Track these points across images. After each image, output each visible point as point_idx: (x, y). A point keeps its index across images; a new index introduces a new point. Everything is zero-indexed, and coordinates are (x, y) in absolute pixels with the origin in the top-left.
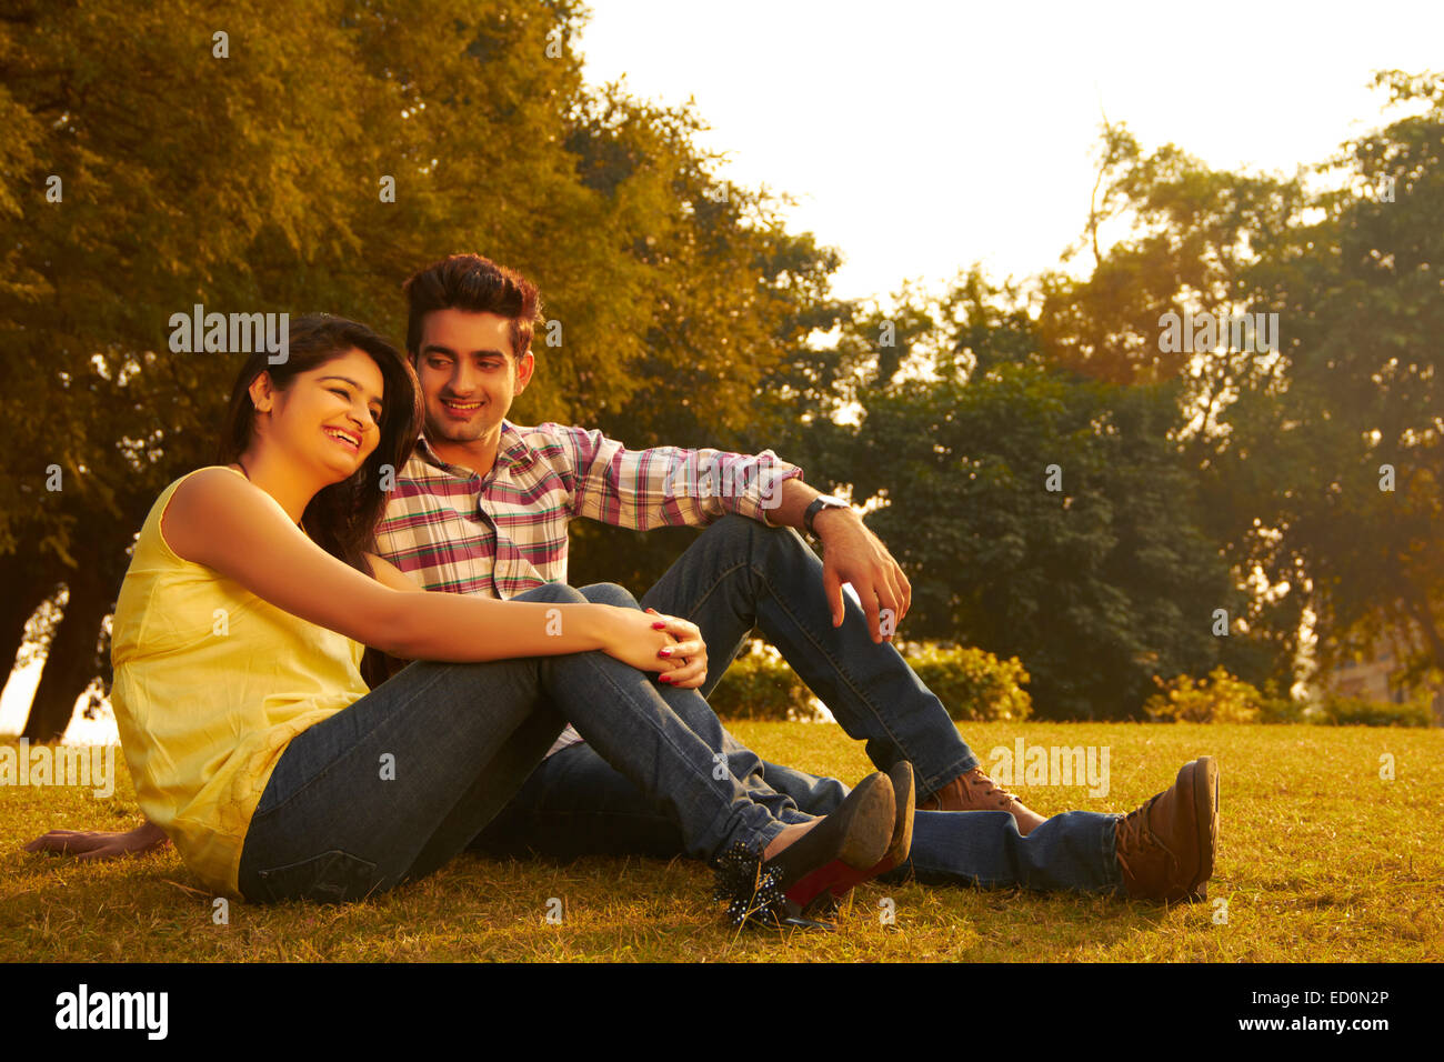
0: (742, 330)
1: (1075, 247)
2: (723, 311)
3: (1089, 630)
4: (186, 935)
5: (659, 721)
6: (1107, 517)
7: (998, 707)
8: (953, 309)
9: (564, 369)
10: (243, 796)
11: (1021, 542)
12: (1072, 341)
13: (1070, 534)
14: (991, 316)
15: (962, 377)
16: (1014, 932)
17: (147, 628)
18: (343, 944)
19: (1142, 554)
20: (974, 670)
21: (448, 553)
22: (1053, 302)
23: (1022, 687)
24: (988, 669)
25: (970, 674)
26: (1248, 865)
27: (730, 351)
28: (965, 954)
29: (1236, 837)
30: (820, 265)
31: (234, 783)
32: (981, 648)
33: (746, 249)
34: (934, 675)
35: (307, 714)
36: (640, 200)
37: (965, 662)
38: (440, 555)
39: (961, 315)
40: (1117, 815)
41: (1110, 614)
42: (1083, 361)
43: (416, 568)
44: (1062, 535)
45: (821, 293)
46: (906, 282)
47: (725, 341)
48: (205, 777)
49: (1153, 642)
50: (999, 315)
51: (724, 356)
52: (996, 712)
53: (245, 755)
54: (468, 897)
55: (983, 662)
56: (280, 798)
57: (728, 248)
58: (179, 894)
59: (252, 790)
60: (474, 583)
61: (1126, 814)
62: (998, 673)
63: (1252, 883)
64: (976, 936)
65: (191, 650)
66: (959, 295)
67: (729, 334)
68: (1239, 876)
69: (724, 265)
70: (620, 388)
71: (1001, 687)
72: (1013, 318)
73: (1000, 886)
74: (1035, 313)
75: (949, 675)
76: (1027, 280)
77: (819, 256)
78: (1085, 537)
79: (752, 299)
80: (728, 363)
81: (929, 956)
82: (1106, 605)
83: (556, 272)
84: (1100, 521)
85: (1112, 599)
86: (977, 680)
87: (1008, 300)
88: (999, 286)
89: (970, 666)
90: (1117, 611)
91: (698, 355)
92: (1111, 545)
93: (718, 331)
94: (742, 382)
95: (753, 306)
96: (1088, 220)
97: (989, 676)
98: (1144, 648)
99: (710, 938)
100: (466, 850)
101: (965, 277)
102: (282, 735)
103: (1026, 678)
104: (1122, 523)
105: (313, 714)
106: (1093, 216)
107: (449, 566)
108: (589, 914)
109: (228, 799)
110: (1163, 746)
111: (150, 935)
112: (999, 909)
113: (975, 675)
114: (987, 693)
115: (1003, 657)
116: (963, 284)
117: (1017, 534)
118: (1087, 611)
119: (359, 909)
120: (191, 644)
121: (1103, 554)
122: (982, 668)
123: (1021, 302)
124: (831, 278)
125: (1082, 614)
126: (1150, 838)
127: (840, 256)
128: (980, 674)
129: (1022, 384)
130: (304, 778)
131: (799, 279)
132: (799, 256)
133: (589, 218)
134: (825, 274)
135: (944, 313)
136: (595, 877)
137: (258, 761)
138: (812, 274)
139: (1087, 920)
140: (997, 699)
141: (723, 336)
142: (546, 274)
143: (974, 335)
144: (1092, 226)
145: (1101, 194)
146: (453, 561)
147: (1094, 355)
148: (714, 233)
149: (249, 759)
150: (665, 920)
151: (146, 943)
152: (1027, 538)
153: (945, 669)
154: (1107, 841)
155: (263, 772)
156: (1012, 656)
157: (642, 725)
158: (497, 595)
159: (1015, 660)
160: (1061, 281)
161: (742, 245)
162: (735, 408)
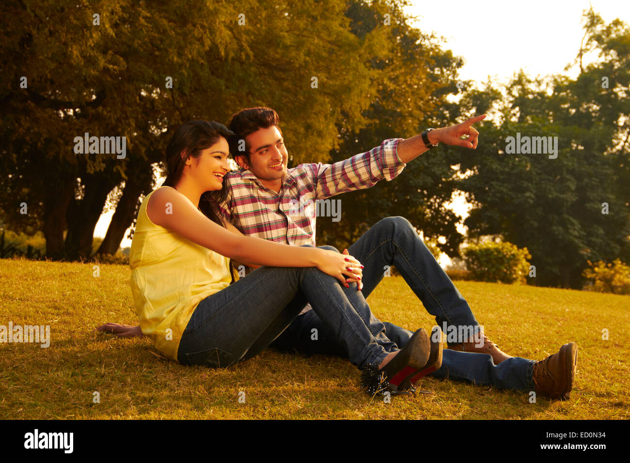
0: (418, 94)
1: (571, 64)
2: (410, 86)
3: (560, 237)
4: (156, 378)
5: (343, 308)
6: (573, 187)
7: (516, 269)
8: (511, 89)
9: (336, 112)
10: (180, 324)
11: (533, 196)
12: (566, 106)
13: (555, 194)
14: (529, 93)
15: (514, 119)
16: (485, 408)
17: (144, 253)
18: (216, 388)
19: (588, 205)
20: (507, 252)
21: (269, 227)
22: (558, 88)
23: (528, 260)
24: (513, 252)
25: (505, 253)
26: (590, 384)
27: (411, 104)
28: (463, 416)
29: (589, 368)
30: (454, 64)
31: (177, 318)
32: (511, 242)
33: (422, 60)
34: (489, 252)
35: (206, 292)
36: (375, 40)
37: (503, 248)
38: (265, 227)
39: (516, 92)
40: (534, 361)
41: (571, 231)
42: (570, 115)
43: (256, 232)
44: (552, 194)
45: (454, 77)
46: (489, 77)
47: (409, 99)
48: (165, 315)
49: (590, 244)
50: (533, 93)
51: (409, 105)
52: (515, 271)
53: (181, 307)
54: (267, 370)
55: (511, 249)
56: (195, 325)
57: (415, 59)
58: (155, 357)
59: (184, 321)
60: (279, 239)
61: (538, 362)
62: (517, 254)
63: (590, 393)
64: (469, 408)
65: (162, 261)
66: (515, 83)
67: (411, 97)
68: (586, 388)
69: (412, 66)
70: (360, 123)
71: (518, 260)
72: (539, 94)
73: (484, 385)
74: (550, 92)
75: (495, 253)
76: (547, 76)
77: (454, 60)
78: (562, 196)
79: (424, 80)
80: (410, 109)
81: (449, 416)
82: (569, 226)
83: (337, 70)
84: (569, 189)
85: (573, 224)
86: (508, 256)
87: (537, 86)
88: (532, 79)
89: (505, 250)
90: (575, 229)
91: (398, 104)
92: (574, 200)
93: (407, 95)
94: (415, 118)
95: (424, 84)
96: (579, 52)
97: (513, 255)
98: (585, 247)
99: (361, 400)
100: (269, 347)
101: (517, 75)
102: (196, 300)
103: (530, 257)
104: (580, 190)
105: (208, 291)
106: (581, 50)
107: (269, 232)
108: (314, 383)
109: (174, 324)
110: (573, 312)
111: (142, 376)
112: (482, 395)
113: (507, 254)
114: (511, 262)
115: (520, 247)
116: (516, 79)
117: (531, 192)
118: (561, 229)
119: (224, 372)
120: (162, 259)
121: (570, 203)
122: (510, 251)
123: (543, 88)
124: (458, 71)
125: (558, 229)
126: (547, 373)
127: (463, 60)
128: (509, 254)
129: (540, 125)
130: (204, 319)
131: (445, 70)
132: (445, 60)
133: (352, 47)
134: (456, 69)
135: (508, 91)
136: (319, 365)
137: (187, 310)
138: (450, 68)
139: (517, 404)
140: (516, 265)
141: (409, 97)
142: (332, 71)
143: (521, 102)
144: (580, 55)
145: (586, 40)
146: (271, 230)
147: (575, 113)
148: (409, 51)
149: (183, 309)
150: (344, 389)
151: (140, 380)
152: (536, 195)
153: (493, 250)
154: (529, 372)
155: (188, 315)
156: (524, 247)
157: (336, 309)
158: (288, 243)
159: (525, 249)
160: (563, 79)
161: (421, 58)
162: (411, 129)
